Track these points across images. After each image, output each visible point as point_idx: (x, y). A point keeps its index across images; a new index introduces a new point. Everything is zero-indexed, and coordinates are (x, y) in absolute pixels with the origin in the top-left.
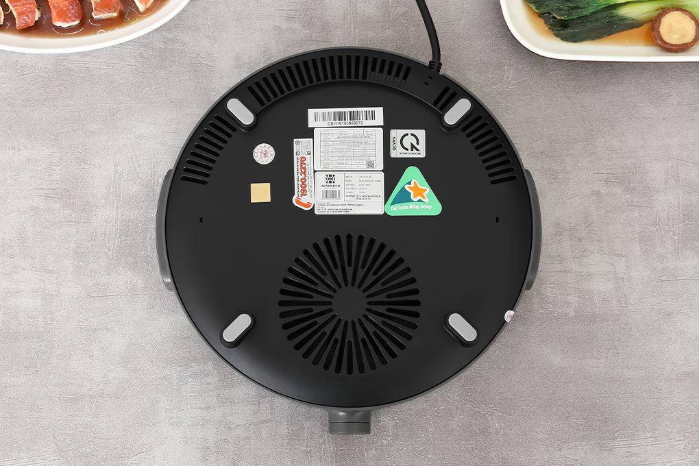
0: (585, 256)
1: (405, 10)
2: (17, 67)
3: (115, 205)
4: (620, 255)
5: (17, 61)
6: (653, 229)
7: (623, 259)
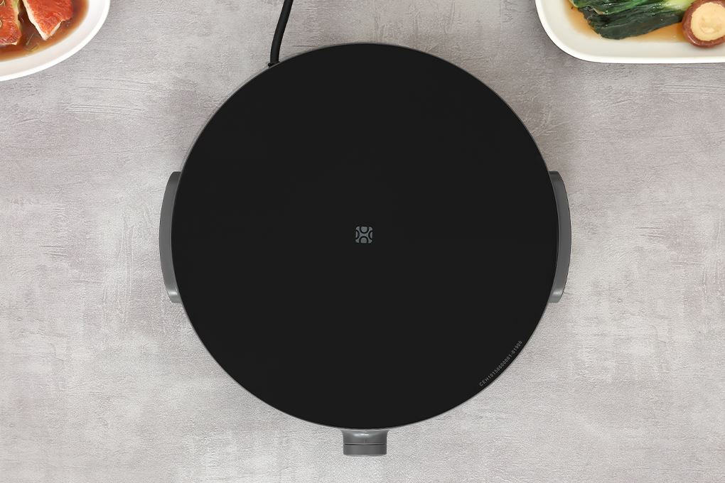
0: (624, 318)
1: (436, 45)
2: (17, 112)
3: (126, 264)
4: (663, 317)
5: (17, 105)
6: (700, 288)
7: (666, 322)
